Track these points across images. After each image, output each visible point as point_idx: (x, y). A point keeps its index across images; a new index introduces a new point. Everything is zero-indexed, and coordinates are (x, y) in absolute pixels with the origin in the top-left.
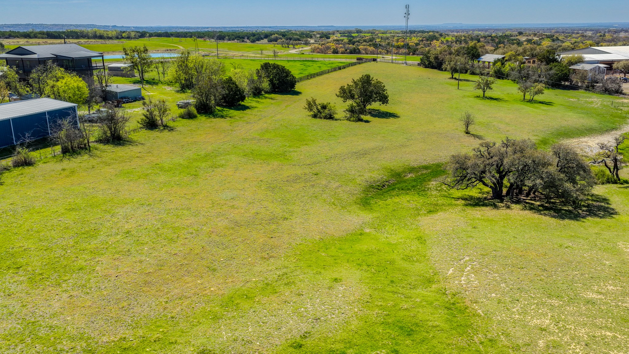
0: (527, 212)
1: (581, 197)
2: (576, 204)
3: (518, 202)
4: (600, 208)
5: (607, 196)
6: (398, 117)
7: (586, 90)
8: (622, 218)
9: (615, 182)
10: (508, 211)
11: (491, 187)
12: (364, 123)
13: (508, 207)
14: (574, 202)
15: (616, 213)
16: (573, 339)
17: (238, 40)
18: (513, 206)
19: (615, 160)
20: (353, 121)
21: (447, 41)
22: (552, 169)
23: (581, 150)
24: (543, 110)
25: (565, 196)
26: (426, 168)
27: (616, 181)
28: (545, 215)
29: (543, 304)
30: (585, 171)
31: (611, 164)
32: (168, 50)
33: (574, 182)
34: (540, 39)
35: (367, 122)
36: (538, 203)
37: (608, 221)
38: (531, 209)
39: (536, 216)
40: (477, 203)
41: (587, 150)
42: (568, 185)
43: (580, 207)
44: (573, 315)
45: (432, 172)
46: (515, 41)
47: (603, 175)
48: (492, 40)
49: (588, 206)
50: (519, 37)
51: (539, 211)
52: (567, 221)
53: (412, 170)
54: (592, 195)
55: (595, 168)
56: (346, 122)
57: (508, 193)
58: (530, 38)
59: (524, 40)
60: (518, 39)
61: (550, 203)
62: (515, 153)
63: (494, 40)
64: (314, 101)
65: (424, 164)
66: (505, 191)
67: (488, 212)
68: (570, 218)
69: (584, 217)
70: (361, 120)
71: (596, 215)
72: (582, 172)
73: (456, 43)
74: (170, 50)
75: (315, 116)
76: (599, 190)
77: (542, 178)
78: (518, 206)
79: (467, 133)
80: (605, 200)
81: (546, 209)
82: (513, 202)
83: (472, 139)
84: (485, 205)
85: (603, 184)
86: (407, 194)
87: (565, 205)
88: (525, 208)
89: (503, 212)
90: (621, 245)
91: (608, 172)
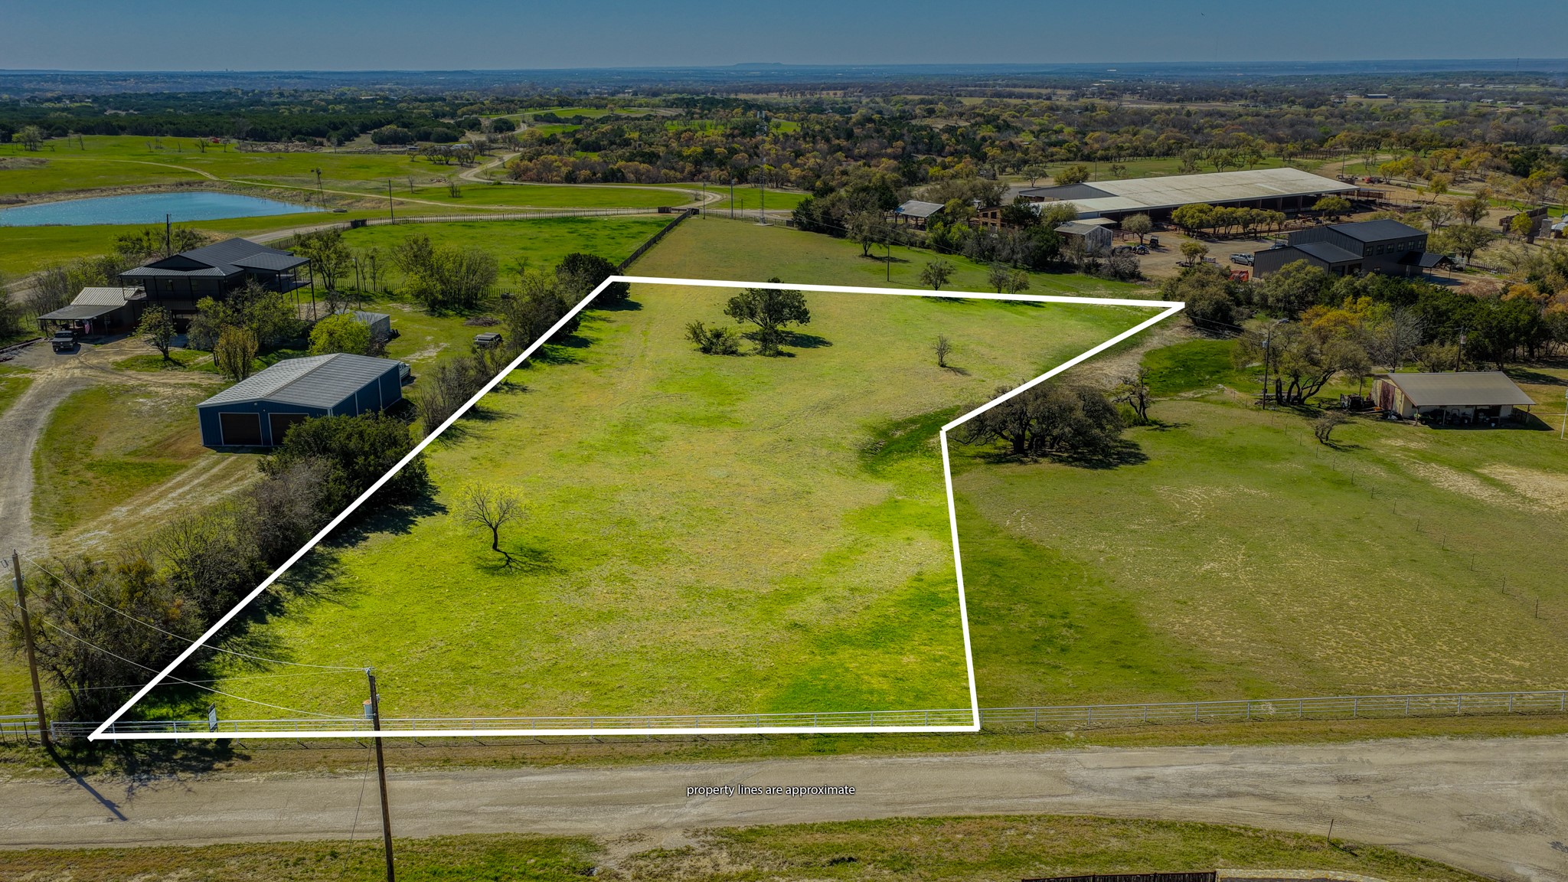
0: (1057, 465)
1: (1112, 444)
2: (1106, 451)
3: (1044, 455)
4: (1130, 455)
5: (1136, 441)
6: (831, 344)
7: (1086, 272)
8: (1154, 463)
9: (1143, 424)
10: (1037, 465)
11: (1012, 440)
12: (787, 358)
13: (1036, 462)
14: (1103, 450)
15: (1147, 459)
16: (1124, 554)
17: (300, 140)
18: (1041, 460)
19: (1141, 397)
20: (770, 355)
21: (786, 135)
22: (1079, 414)
23: (1097, 381)
24: (1033, 317)
25: (1092, 443)
26: (913, 421)
27: (1143, 422)
28: (1076, 466)
29: (1097, 536)
30: (1112, 414)
31: (1136, 400)
32: (182, 185)
33: (1103, 428)
34: (973, 125)
35: (791, 355)
36: (1066, 455)
37: (1140, 467)
38: (1061, 461)
39: (1068, 468)
40: (999, 459)
41: (1104, 381)
42: (1097, 431)
43: (1110, 455)
44: (1121, 540)
45: (923, 427)
46: (924, 133)
47: (1129, 416)
48: (878, 131)
49: (1118, 453)
50: (927, 122)
51: (1069, 463)
52: (1100, 471)
53: (898, 426)
54: (1121, 441)
55: (1120, 408)
56: (758, 357)
57: (1030, 446)
58: (952, 123)
59: (941, 127)
60: (928, 126)
61: (1078, 453)
62: (1037, 398)
63: (881, 130)
64: (700, 326)
65: (909, 416)
66: (1026, 445)
67: (1014, 468)
68: (1103, 468)
69: (1116, 465)
70: (780, 354)
71: (1128, 462)
72: (1108, 415)
73: (805, 139)
74: (189, 184)
75: (706, 350)
76: (1128, 435)
77: (1070, 425)
78: (1046, 459)
79: (943, 366)
80: (1135, 446)
81: (1076, 460)
82: (1039, 456)
83: (952, 375)
84: (1008, 461)
85: (1130, 426)
86: (912, 456)
87: (1094, 455)
88: (1053, 461)
89: (1031, 468)
90: (1154, 487)
91: (1134, 412)
